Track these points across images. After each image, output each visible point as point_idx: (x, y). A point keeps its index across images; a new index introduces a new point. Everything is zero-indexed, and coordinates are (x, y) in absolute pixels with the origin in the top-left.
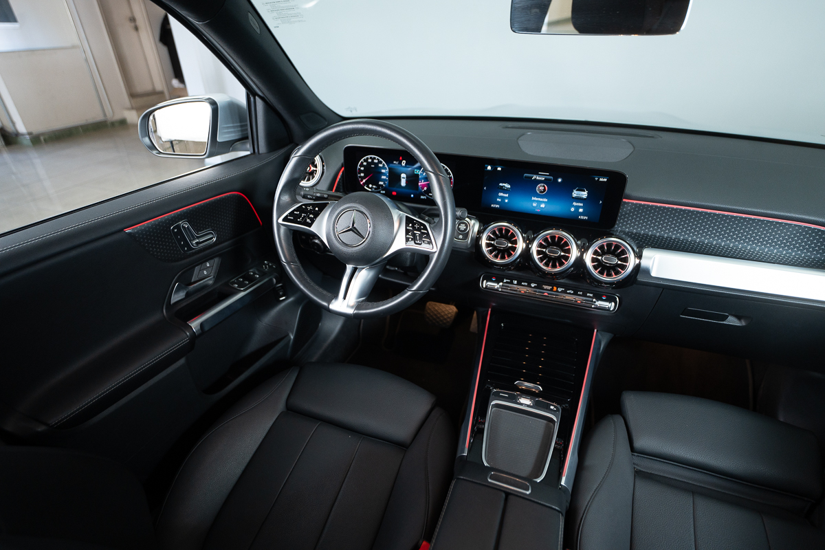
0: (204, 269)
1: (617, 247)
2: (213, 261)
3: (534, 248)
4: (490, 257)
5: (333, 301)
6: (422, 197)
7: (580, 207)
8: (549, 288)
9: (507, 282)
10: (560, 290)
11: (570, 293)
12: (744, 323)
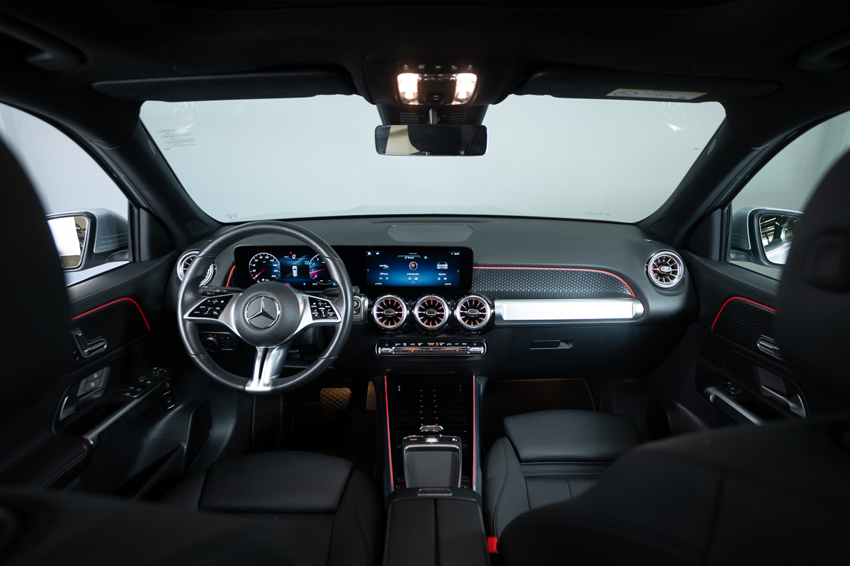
0: (92, 381)
2: (101, 371)
3: (416, 312)
4: (382, 324)
5: (249, 383)
6: (314, 284)
7: (444, 276)
8: (433, 344)
9: (398, 346)
10: (441, 344)
11: (449, 346)
12: (571, 346)
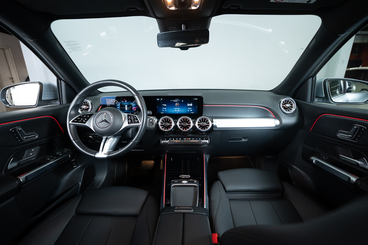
0: (30, 153)
1: (205, 119)
2: (35, 148)
3: (178, 124)
4: (163, 129)
5: (97, 153)
7: (191, 109)
8: (186, 139)
9: (170, 140)
10: (189, 139)
11: (193, 140)
12: (247, 140)
